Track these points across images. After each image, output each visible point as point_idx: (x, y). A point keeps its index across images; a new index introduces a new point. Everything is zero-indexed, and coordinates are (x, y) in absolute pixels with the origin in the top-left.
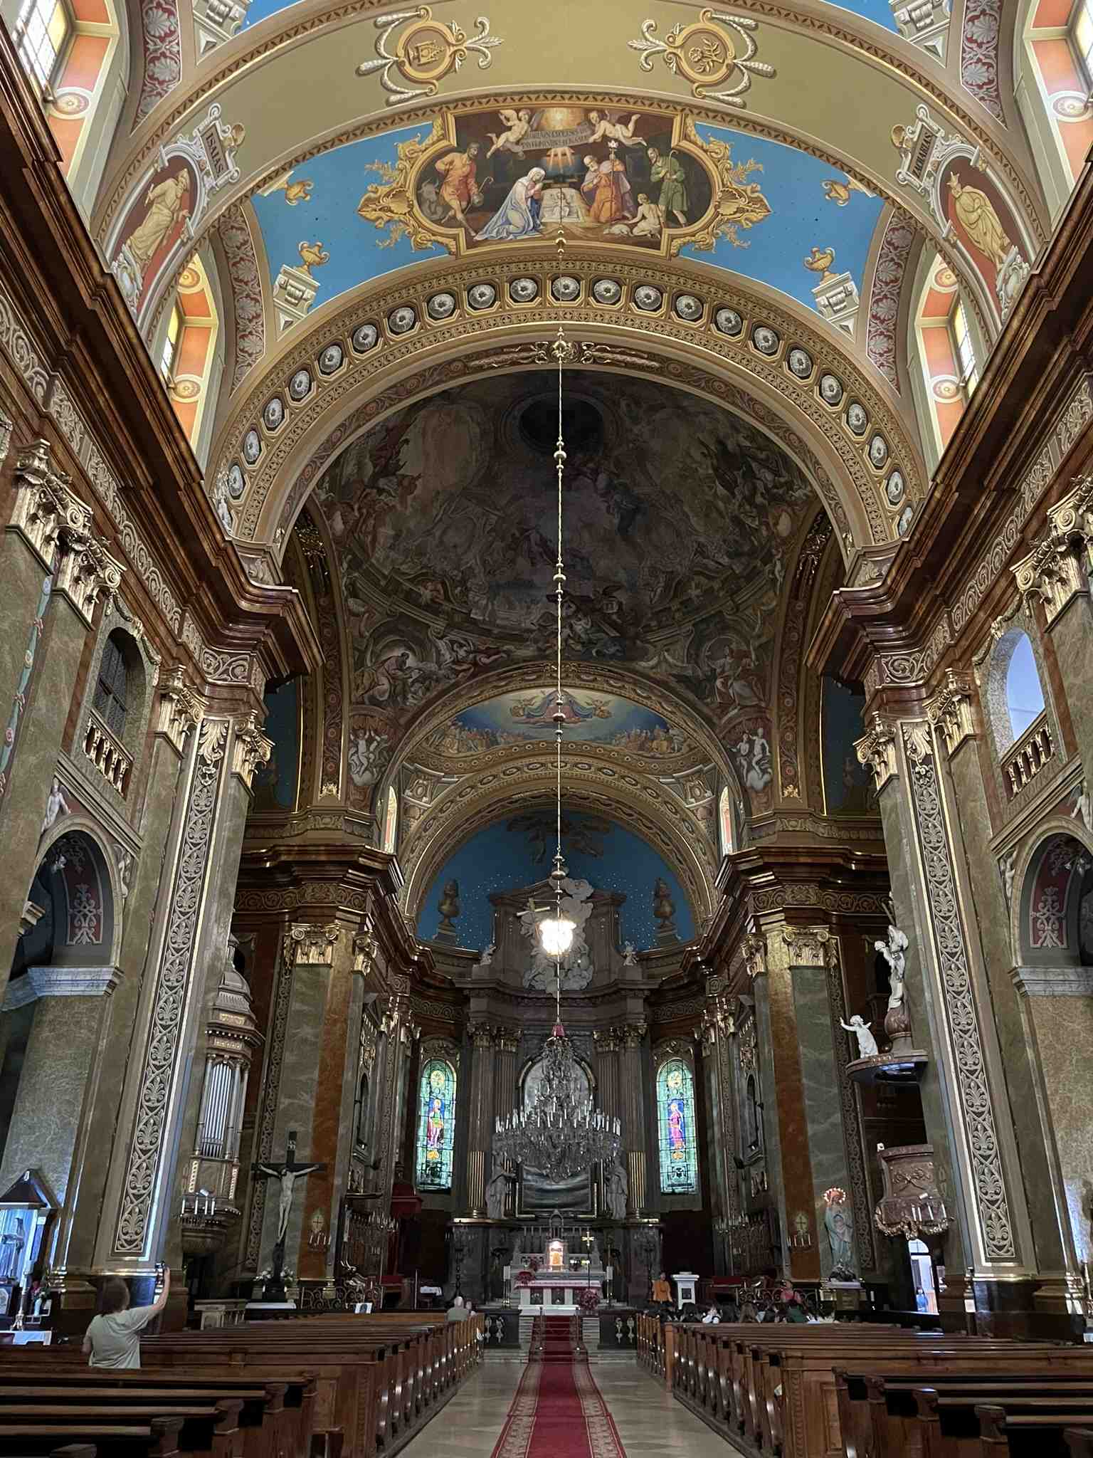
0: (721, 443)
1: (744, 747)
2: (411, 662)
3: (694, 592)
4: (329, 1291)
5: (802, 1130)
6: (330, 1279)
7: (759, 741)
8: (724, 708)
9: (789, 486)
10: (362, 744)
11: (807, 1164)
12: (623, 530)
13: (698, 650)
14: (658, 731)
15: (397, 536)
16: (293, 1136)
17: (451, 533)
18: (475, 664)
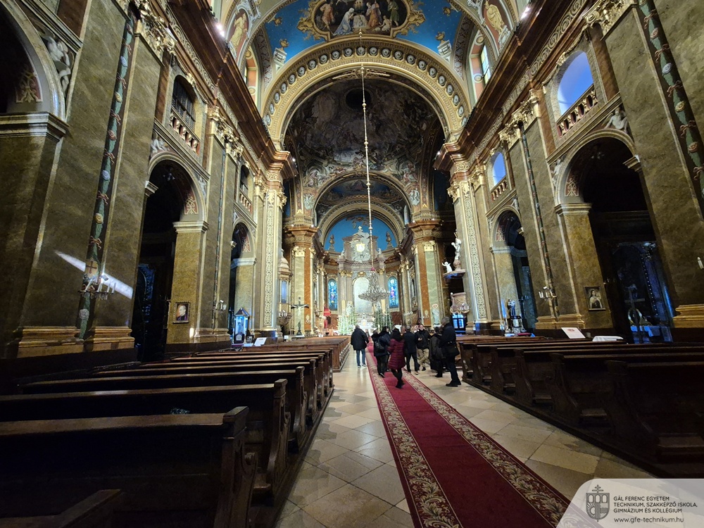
0: (406, 101)
1: (412, 194)
2: (318, 174)
3: (397, 149)
4: (312, 333)
5: (427, 291)
6: (312, 330)
7: (416, 192)
8: (406, 183)
9: (426, 114)
10: (307, 198)
11: (428, 299)
12: (377, 131)
13: (399, 167)
14: (387, 191)
15: (312, 137)
16: (300, 298)
17: (327, 135)
18: (336, 173)
